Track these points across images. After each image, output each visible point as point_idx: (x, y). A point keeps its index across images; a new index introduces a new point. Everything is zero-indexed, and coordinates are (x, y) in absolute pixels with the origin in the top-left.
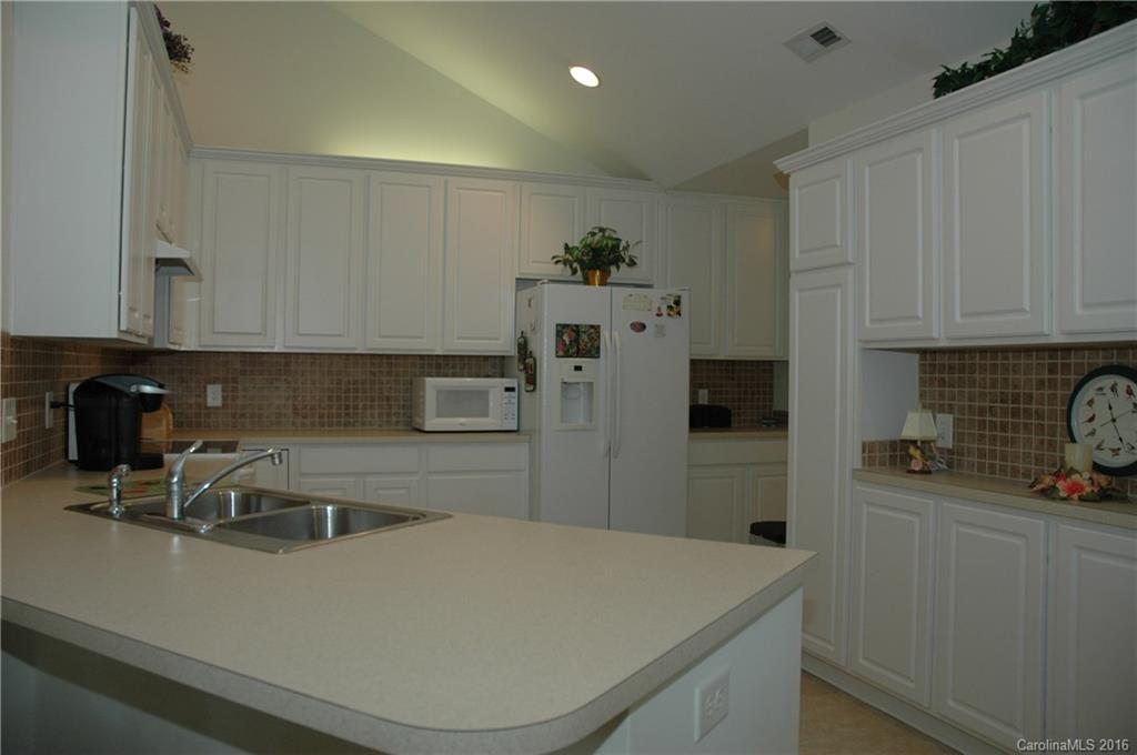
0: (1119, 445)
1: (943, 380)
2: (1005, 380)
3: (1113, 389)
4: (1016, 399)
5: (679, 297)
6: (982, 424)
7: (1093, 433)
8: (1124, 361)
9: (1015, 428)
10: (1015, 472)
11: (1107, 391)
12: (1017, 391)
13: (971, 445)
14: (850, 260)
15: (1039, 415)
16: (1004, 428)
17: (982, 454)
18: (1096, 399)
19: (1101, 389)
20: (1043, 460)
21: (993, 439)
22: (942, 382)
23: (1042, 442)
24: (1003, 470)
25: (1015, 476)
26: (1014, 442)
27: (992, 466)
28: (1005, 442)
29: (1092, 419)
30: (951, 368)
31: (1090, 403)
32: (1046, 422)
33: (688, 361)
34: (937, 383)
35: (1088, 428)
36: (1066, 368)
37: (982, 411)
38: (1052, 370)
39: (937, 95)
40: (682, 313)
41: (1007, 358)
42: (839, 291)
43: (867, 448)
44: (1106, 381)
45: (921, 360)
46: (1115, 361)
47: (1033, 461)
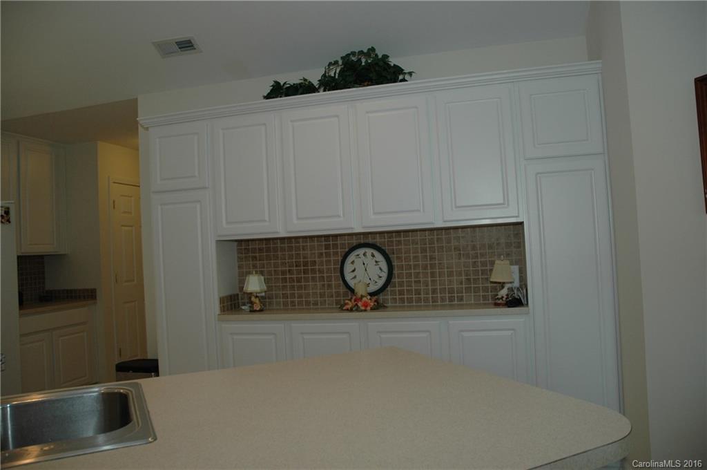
0: (368, 281)
1: (255, 257)
2: (298, 255)
3: (364, 255)
4: (306, 264)
5: (8, 208)
6: (285, 280)
7: (355, 277)
8: (367, 241)
9: (306, 280)
10: (308, 303)
11: (361, 255)
12: (306, 260)
13: (278, 292)
14: (207, 186)
15: (321, 271)
16: (299, 280)
17: (285, 296)
18: (355, 261)
19: (358, 255)
20: (325, 295)
21: (293, 288)
22: (254, 258)
23: (323, 285)
24: (300, 303)
25: (309, 305)
26: (306, 287)
27: (292, 302)
28: (300, 288)
29: (354, 271)
30: (261, 250)
31: (353, 263)
32: (325, 275)
33: (16, 258)
34: (251, 259)
35: (353, 275)
36: (335, 246)
37: (283, 273)
38: (327, 247)
39: (268, 97)
40: (11, 220)
41: (299, 243)
42: (198, 206)
43: (222, 300)
44: (361, 251)
45: (237, 246)
46: (362, 241)
47: (319, 296)
